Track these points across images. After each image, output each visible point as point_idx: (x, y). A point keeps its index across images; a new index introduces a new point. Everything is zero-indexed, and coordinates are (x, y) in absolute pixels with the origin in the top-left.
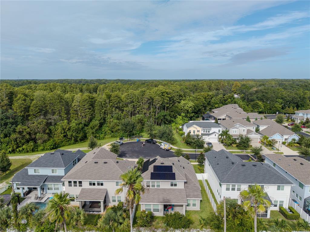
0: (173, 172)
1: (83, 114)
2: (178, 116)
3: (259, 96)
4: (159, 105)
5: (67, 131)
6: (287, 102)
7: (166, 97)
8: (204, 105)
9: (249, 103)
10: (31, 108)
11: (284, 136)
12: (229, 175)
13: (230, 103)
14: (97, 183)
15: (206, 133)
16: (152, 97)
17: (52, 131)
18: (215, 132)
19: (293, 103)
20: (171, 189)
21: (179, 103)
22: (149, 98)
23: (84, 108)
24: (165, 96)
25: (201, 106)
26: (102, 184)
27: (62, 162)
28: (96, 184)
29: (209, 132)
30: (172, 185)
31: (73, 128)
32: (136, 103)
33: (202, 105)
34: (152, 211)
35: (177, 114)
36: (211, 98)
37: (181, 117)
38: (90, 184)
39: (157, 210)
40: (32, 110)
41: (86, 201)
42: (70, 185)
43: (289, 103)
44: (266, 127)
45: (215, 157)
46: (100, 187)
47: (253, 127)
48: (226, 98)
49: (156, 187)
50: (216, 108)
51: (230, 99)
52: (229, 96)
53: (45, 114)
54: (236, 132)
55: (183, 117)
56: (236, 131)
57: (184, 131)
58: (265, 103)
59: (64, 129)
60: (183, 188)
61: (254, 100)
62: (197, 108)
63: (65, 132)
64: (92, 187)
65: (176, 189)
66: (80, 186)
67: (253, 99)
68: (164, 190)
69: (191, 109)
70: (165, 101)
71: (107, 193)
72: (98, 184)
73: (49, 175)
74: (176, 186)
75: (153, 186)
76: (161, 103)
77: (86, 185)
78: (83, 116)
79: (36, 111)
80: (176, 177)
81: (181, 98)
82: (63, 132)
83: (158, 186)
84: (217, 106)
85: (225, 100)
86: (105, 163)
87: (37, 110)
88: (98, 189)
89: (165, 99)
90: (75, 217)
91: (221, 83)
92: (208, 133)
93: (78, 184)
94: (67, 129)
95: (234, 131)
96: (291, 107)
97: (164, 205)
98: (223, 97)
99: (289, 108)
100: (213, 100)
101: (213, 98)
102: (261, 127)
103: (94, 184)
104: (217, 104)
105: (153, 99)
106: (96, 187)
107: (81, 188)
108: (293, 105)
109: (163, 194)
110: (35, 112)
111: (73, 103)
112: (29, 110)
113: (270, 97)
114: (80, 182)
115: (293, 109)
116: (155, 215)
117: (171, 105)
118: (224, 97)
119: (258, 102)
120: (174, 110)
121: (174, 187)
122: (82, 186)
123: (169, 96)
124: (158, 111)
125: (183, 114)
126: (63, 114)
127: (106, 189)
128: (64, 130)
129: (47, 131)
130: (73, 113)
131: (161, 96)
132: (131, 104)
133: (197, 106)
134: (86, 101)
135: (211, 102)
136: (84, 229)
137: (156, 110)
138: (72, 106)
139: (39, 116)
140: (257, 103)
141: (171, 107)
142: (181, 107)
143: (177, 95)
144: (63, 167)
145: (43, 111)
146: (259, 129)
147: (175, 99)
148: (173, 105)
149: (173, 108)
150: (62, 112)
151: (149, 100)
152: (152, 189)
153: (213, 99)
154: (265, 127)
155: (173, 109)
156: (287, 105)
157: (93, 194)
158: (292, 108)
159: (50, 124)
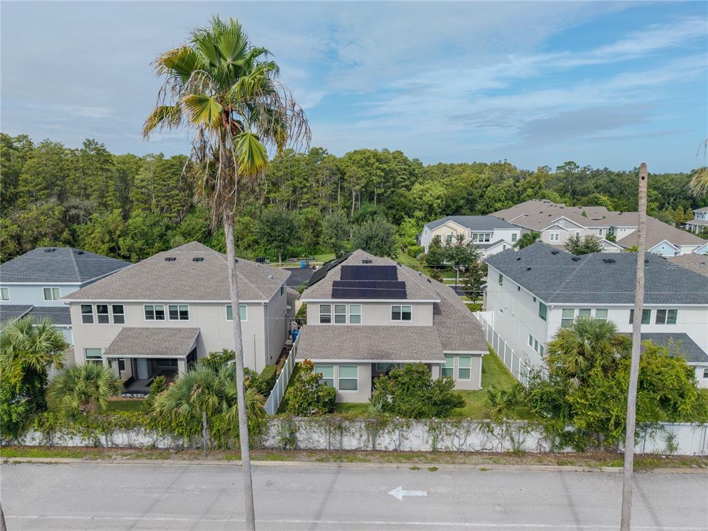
0: (400, 280)
1: (163, 202)
2: (407, 219)
3: (601, 182)
4: (357, 187)
5: (119, 236)
6: (669, 196)
7: (378, 168)
8: (470, 197)
9: (578, 200)
10: (23, 176)
11: (682, 249)
12: (567, 284)
13: (530, 197)
14: (170, 312)
15: (481, 243)
16: (342, 168)
17: (79, 236)
18: (502, 240)
19: (683, 199)
20: (394, 327)
21: (408, 188)
22: (334, 168)
23: (165, 186)
24: (374, 167)
25: (463, 198)
26: (184, 315)
27: (74, 268)
28: (167, 314)
29: (487, 240)
30: (396, 316)
31: (135, 228)
32: (300, 183)
33: (466, 195)
34: (336, 385)
35: (403, 214)
36: (486, 187)
37: (413, 221)
38: (149, 314)
39: (352, 385)
40: (26, 181)
41: (135, 359)
42: (88, 319)
43: (675, 200)
44: (633, 230)
45: (519, 259)
46: (179, 323)
47: (601, 230)
48: (520, 189)
49: (348, 323)
50: (496, 210)
51: (530, 190)
52: (529, 182)
53: (62, 197)
54: (557, 239)
55: (418, 219)
56: (557, 235)
57: (422, 245)
58: (616, 200)
59: (110, 233)
60: (430, 324)
61: (589, 192)
62: (451, 203)
63: (112, 240)
64: (155, 323)
65: (409, 327)
66: (119, 320)
67: (586, 191)
68: (374, 329)
69: (439, 201)
70: (372, 181)
71: (199, 339)
72: (173, 315)
73: (35, 306)
74: (410, 319)
75: (340, 319)
76: (363, 182)
77: (135, 317)
78: (162, 209)
79: (36, 185)
80: (408, 291)
81: (413, 179)
82: (107, 239)
83: (356, 318)
84: (498, 205)
85: (518, 192)
86: (197, 260)
87: (39, 181)
88: (171, 329)
89: (374, 175)
90: (81, 385)
91: (505, 167)
92: (484, 243)
93: (111, 314)
94: (118, 233)
95: (552, 235)
96: (680, 207)
97: (373, 365)
98: (515, 186)
99: (675, 210)
100: (489, 191)
101: (489, 186)
102: (619, 230)
103: (160, 315)
104: (500, 200)
105: (343, 174)
106: (167, 323)
107: (120, 326)
108: (684, 202)
109: (370, 338)
110: (34, 187)
111: (137, 174)
112: (19, 180)
113: (628, 185)
114: (118, 309)
115: (685, 212)
116: (345, 401)
117: (389, 192)
118: (517, 184)
119: (598, 195)
120: (394, 203)
121: (401, 323)
122: (123, 322)
123: (385, 166)
124: (355, 205)
125: (418, 214)
126: (111, 200)
127: (196, 329)
128: (111, 236)
129: (65, 234)
130: (138, 201)
131: (363, 167)
132: (287, 183)
133: (452, 200)
134: (169, 168)
135: (485, 196)
136: (110, 423)
137: (352, 203)
138: (136, 182)
139: (45, 198)
140: (596, 198)
141: (388, 197)
142: (415, 199)
143: (405, 170)
144: (77, 281)
145: (57, 185)
146: (615, 237)
147: (399, 179)
148: (393, 192)
149: (394, 198)
150: (107, 195)
151: (335, 174)
152: (336, 327)
153: (489, 188)
154: (629, 231)
155: (394, 200)
156: (668, 204)
157: (155, 342)
158: (682, 209)
159: (75, 219)
